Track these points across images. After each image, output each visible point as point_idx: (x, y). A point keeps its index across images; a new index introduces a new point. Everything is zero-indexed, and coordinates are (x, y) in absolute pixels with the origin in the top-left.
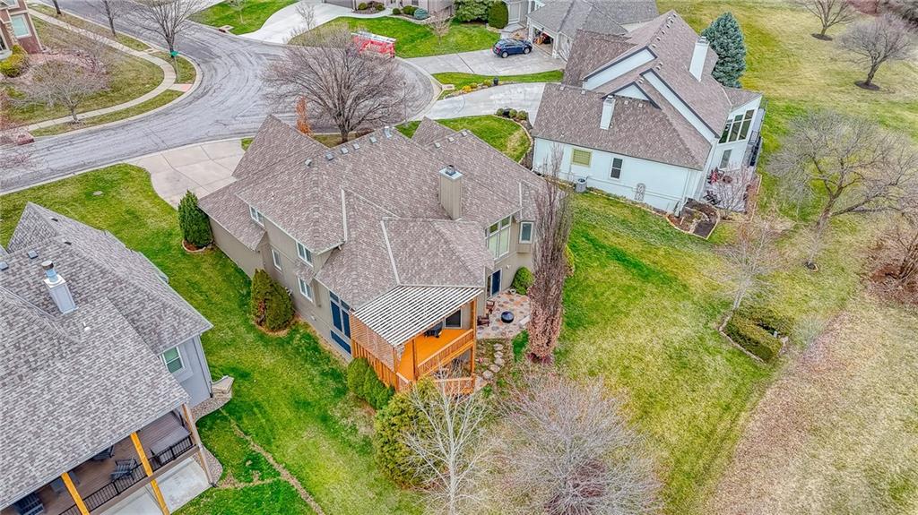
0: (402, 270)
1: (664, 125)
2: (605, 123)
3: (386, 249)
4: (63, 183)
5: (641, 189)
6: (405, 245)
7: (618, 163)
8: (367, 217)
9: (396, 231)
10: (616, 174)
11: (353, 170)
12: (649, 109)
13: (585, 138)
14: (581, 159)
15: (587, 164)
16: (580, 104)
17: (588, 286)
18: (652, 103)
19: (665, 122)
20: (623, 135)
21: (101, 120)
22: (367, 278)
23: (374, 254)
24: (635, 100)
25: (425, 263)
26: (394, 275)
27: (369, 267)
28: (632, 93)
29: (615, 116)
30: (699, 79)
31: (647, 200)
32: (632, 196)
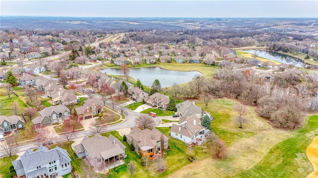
1: (187, 131)
2: (180, 130)
3: (145, 142)
6: (147, 141)
7: (181, 136)
8: (143, 138)
11: (143, 133)
13: (177, 132)
15: (178, 136)
17: (172, 151)
18: (185, 128)
20: (182, 132)
25: (149, 144)
26: (145, 145)
27: (143, 143)
28: (183, 126)
30: (195, 125)
31: (185, 142)
32: (183, 141)
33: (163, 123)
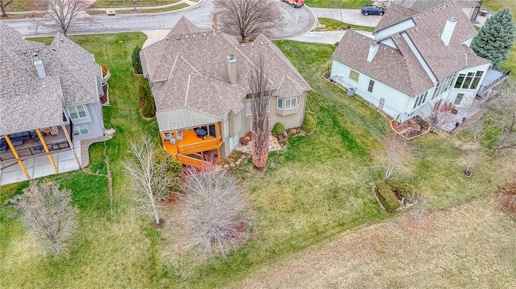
0: (189, 100)
1: (402, 66)
2: (370, 58)
3: (186, 88)
4: (111, 35)
5: (382, 101)
6: (195, 88)
7: (372, 83)
8: (183, 71)
9: (194, 81)
10: (370, 89)
11: (188, 48)
12: (397, 55)
13: (357, 64)
14: (354, 76)
15: (357, 80)
16: (361, 44)
17: (313, 143)
18: (398, 50)
19: (403, 65)
20: (378, 67)
21: (147, 11)
22: (170, 99)
23: (179, 89)
24: (391, 48)
25: (201, 99)
26: (184, 101)
27: (173, 94)
28: (389, 43)
29: (378, 55)
30: (447, 44)
31: (385, 109)
32: (377, 105)
33: (318, 30)
